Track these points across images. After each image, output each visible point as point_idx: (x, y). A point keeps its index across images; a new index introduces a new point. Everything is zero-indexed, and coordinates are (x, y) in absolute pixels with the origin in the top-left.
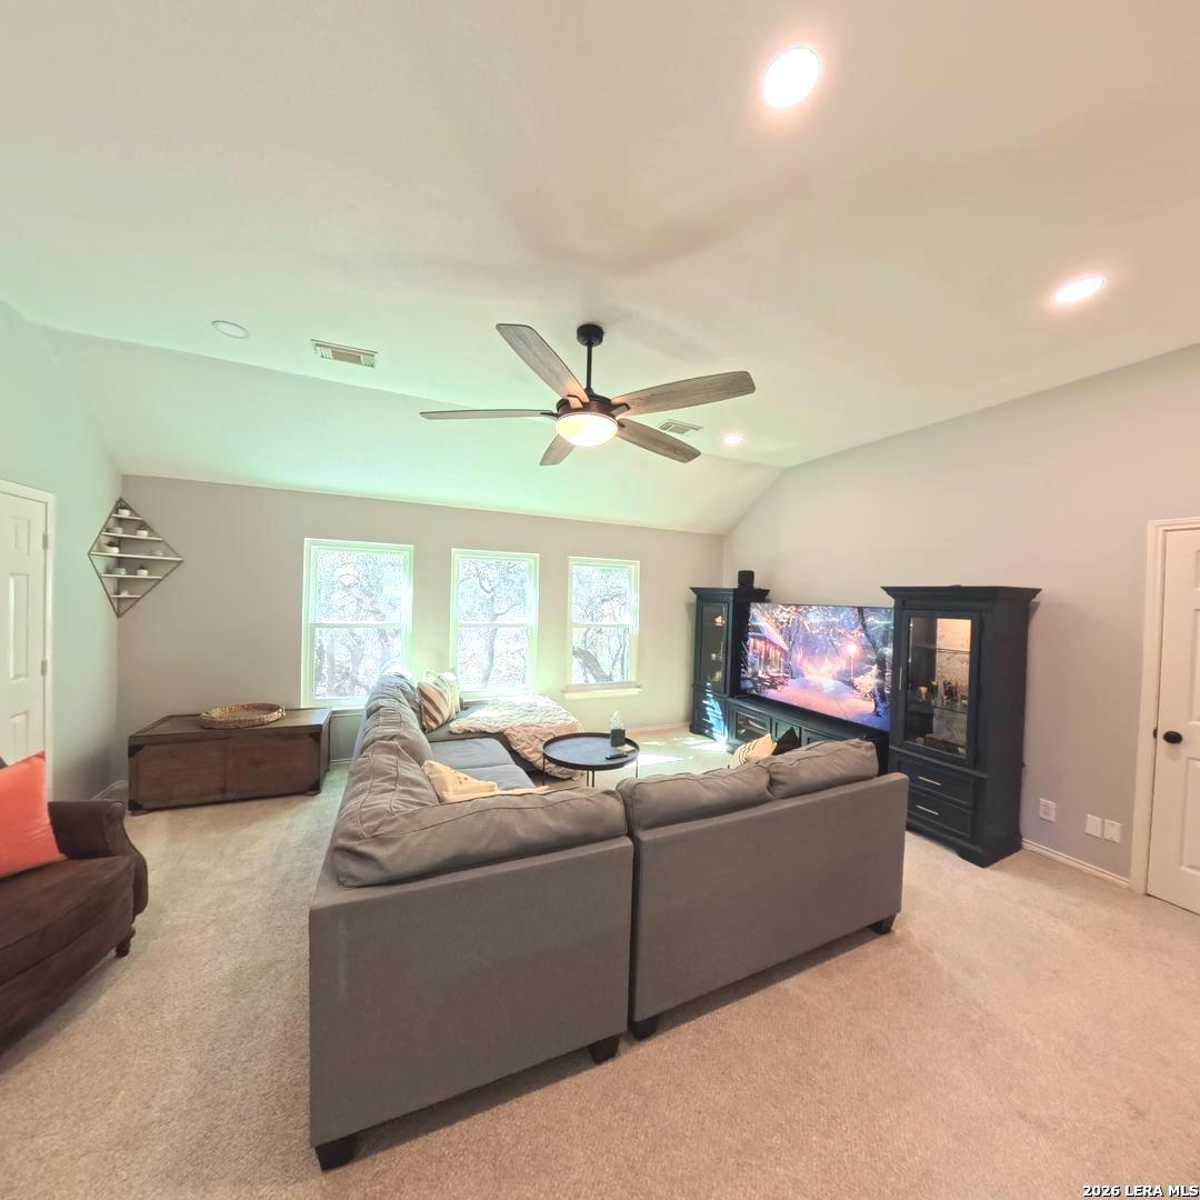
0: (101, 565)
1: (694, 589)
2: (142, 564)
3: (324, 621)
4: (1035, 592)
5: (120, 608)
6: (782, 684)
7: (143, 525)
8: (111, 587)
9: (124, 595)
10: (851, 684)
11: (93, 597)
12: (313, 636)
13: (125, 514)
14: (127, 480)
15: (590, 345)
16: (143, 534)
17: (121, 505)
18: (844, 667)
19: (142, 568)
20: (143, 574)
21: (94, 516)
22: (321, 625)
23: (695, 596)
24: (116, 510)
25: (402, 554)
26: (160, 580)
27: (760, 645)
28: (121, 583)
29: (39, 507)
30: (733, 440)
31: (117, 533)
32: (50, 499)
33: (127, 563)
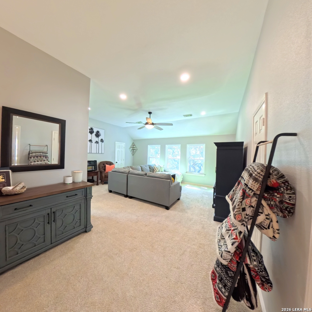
0: (131, 150)
2: (134, 150)
5: (133, 155)
7: (135, 145)
8: (132, 152)
11: (130, 153)
12: (149, 159)
13: (133, 144)
14: (134, 140)
15: (150, 114)
16: (134, 146)
17: (133, 143)
20: (134, 151)
21: (130, 144)
25: (159, 146)
29: (123, 144)
30: (203, 113)
31: (132, 146)
32: (124, 143)
33: (133, 150)
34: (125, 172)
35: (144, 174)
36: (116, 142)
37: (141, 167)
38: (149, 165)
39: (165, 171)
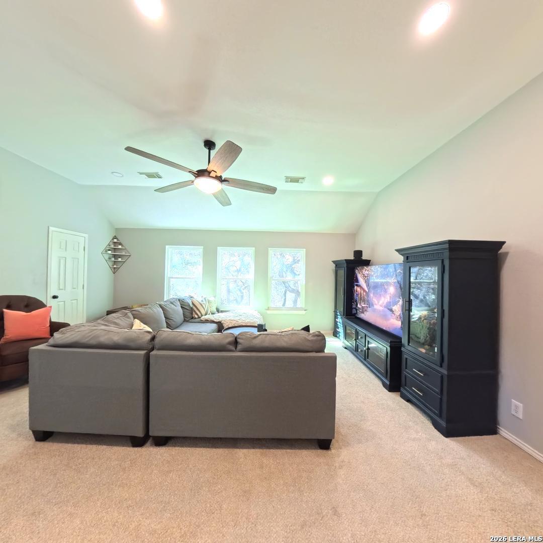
0: (107, 257)
1: (334, 262)
2: (120, 256)
3: (173, 276)
4: (502, 243)
5: (115, 270)
6: (366, 310)
7: (120, 244)
8: (111, 264)
9: (115, 266)
10: (391, 310)
11: (103, 266)
12: (169, 282)
13: (115, 240)
14: (117, 230)
15: (210, 149)
16: (120, 247)
17: (115, 237)
18: (389, 300)
19: (119, 258)
20: (120, 259)
21: (105, 240)
22: (172, 278)
23: (334, 265)
24: (113, 239)
25: (199, 250)
26: (125, 262)
27: (359, 289)
28: (115, 263)
29: (82, 239)
30: (328, 181)
31: (112, 246)
32: (86, 236)
33: (115, 256)
34: (132, 344)
35: (230, 343)
36: (51, 229)
37: (161, 306)
38: (179, 300)
39: (218, 311)
